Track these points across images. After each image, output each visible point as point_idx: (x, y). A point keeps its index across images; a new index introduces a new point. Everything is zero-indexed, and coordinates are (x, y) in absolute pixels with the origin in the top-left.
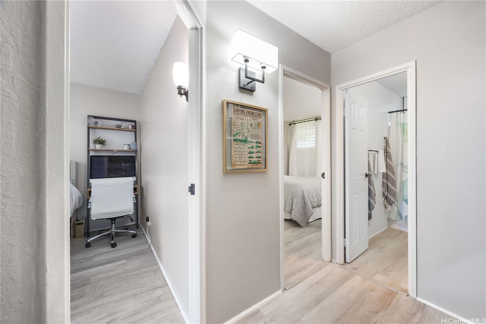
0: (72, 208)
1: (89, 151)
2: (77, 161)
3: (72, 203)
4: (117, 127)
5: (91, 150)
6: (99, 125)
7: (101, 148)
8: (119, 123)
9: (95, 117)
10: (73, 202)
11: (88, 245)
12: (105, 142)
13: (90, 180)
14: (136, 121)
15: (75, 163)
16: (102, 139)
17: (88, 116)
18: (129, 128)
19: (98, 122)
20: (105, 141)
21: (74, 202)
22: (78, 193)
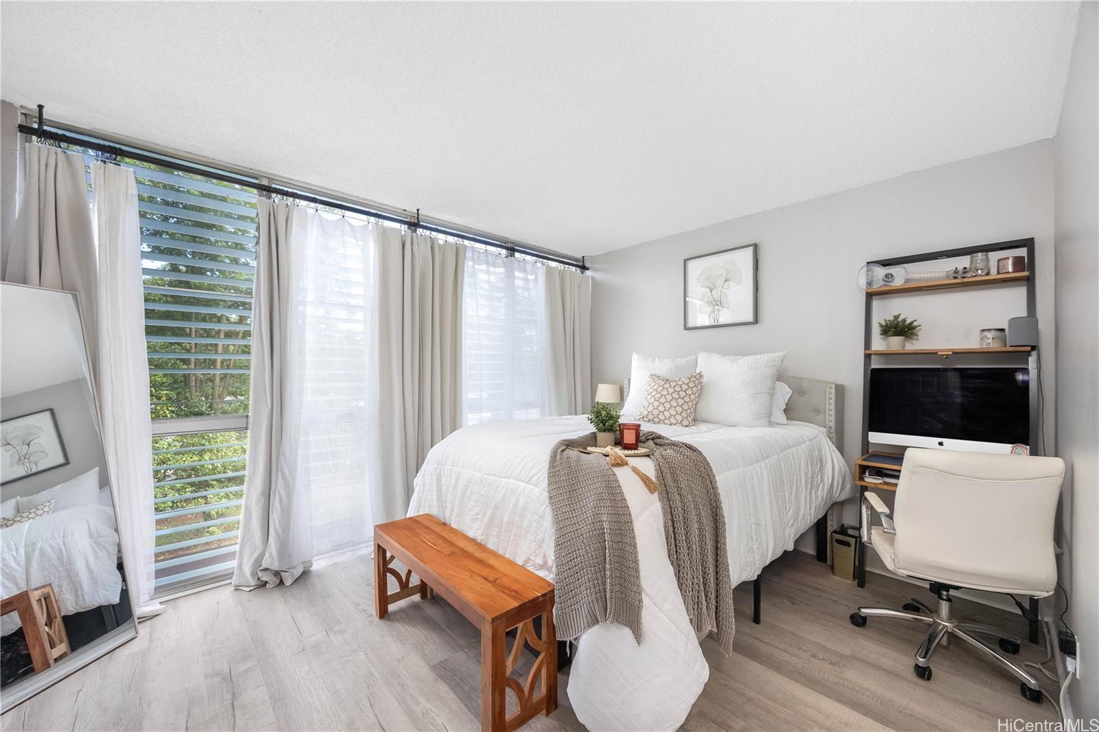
0: (820, 498)
1: (868, 357)
2: (839, 383)
3: (821, 486)
4: (955, 279)
5: (874, 354)
6: (898, 284)
7: (904, 346)
8: (963, 262)
9: (886, 263)
10: (824, 484)
11: (859, 621)
12: (914, 328)
13: (870, 433)
14: (1032, 240)
15: (833, 386)
16: (904, 320)
17: (868, 263)
18: (1009, 272)
19: (894, 274)
20: (915, 324)
21: (826, 483)
22: (839, 464)
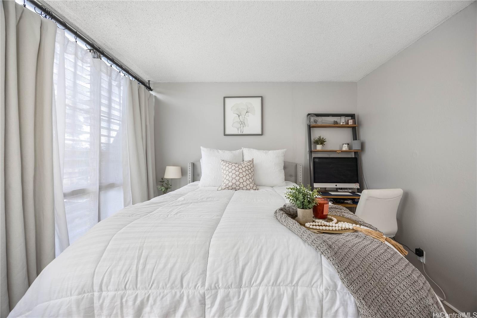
1: (310, 153)
4: (334, 124)
5: (313, 152)
6: (319, 124)
7: (322, 148)
12: (325, 142)
13: (314, 184)
14: (355, 114)
15: (301, 165)
16: (322, 139)
18: (350, 124)
19: (318, 120)
